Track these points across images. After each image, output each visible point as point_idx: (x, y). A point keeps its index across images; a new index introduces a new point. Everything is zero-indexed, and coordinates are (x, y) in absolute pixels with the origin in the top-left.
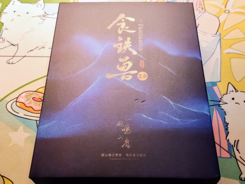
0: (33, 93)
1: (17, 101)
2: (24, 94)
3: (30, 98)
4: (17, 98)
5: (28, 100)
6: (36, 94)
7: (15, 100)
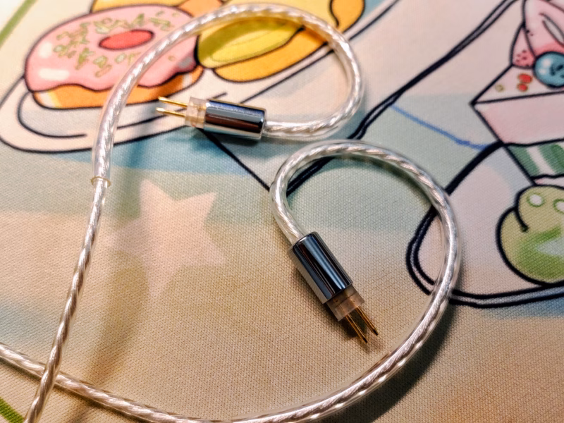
0: (83, 26)
1: (32, 92)
2: (45, 49)
3: (86, 50)
4: (24, 77)
5: (82, 61)
6: (103, 22)
7: (21, 88)
